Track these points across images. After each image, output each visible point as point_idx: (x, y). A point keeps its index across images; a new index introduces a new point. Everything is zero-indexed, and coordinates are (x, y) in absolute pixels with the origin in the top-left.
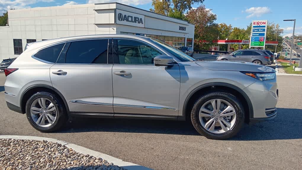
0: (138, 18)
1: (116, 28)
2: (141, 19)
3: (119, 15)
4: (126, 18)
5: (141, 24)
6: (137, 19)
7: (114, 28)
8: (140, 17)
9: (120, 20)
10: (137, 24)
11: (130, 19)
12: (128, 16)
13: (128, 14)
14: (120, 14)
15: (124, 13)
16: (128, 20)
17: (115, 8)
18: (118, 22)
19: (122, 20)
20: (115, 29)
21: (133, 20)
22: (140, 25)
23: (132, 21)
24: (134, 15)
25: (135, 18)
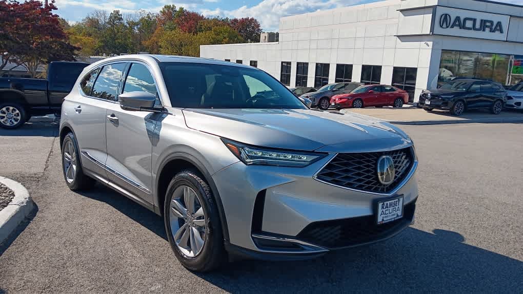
0: (492, 22)
1: (432, 42)
2: (499, 24)
3: (443, 16)
4: (460, 23)
5: (497, 33)
6: (488, 24)
7: (428, 42)
8: (495, 19)
9: (444, 26)
10: (487, 34)
11: (469, 24)
12: (465, 19)
13: (463, 15)
14: (446, 15)
15: (454, 14)
16: (463, 27)
17: (437, 4)
18: (438, 30)
19: (447, 27)
20: (430, 43)
21: (478, 26)
22: (497, 35)
23: (474, 28)
24: (479, 17)
25: (483, 22)
